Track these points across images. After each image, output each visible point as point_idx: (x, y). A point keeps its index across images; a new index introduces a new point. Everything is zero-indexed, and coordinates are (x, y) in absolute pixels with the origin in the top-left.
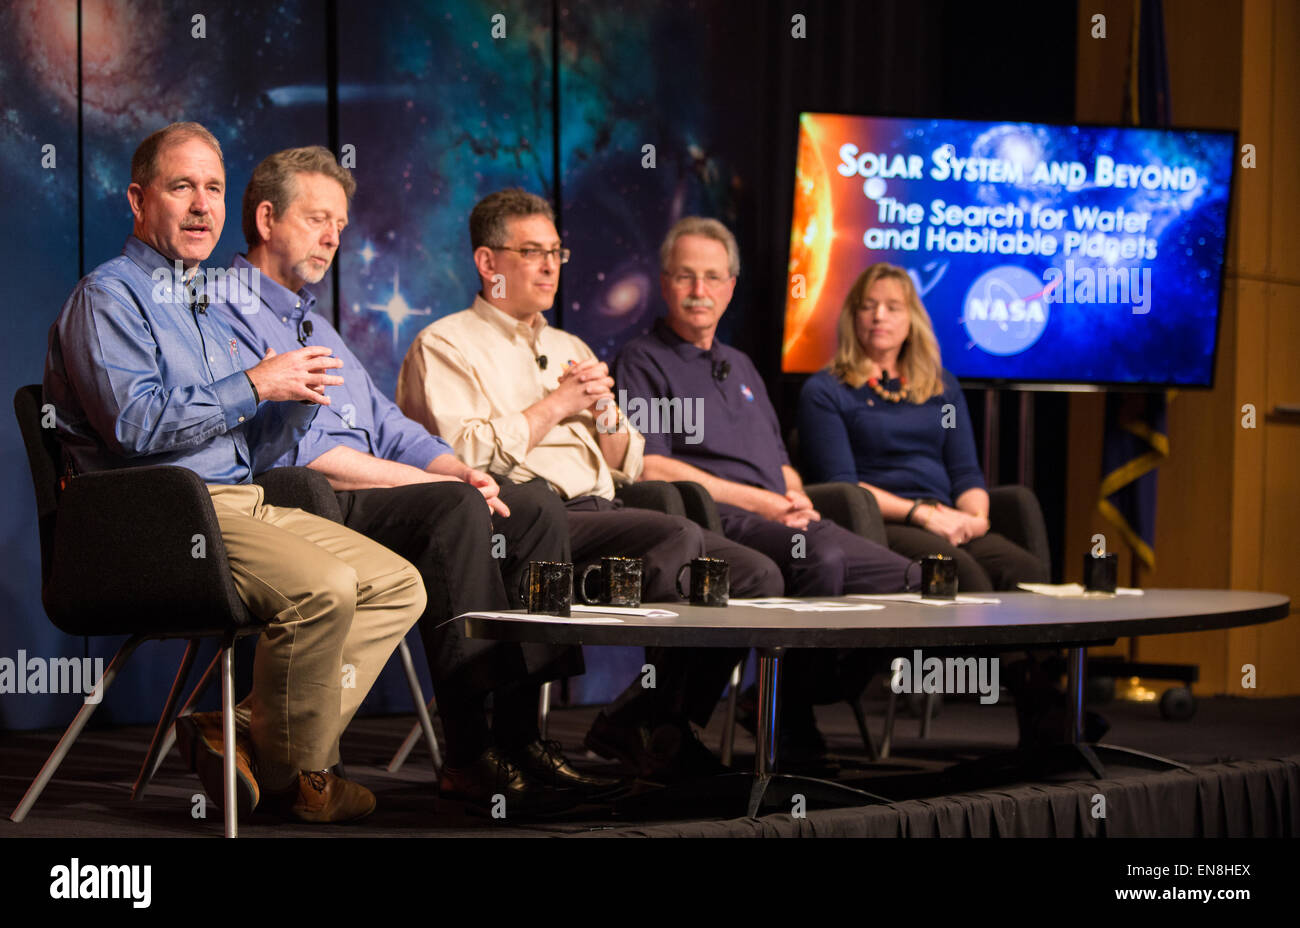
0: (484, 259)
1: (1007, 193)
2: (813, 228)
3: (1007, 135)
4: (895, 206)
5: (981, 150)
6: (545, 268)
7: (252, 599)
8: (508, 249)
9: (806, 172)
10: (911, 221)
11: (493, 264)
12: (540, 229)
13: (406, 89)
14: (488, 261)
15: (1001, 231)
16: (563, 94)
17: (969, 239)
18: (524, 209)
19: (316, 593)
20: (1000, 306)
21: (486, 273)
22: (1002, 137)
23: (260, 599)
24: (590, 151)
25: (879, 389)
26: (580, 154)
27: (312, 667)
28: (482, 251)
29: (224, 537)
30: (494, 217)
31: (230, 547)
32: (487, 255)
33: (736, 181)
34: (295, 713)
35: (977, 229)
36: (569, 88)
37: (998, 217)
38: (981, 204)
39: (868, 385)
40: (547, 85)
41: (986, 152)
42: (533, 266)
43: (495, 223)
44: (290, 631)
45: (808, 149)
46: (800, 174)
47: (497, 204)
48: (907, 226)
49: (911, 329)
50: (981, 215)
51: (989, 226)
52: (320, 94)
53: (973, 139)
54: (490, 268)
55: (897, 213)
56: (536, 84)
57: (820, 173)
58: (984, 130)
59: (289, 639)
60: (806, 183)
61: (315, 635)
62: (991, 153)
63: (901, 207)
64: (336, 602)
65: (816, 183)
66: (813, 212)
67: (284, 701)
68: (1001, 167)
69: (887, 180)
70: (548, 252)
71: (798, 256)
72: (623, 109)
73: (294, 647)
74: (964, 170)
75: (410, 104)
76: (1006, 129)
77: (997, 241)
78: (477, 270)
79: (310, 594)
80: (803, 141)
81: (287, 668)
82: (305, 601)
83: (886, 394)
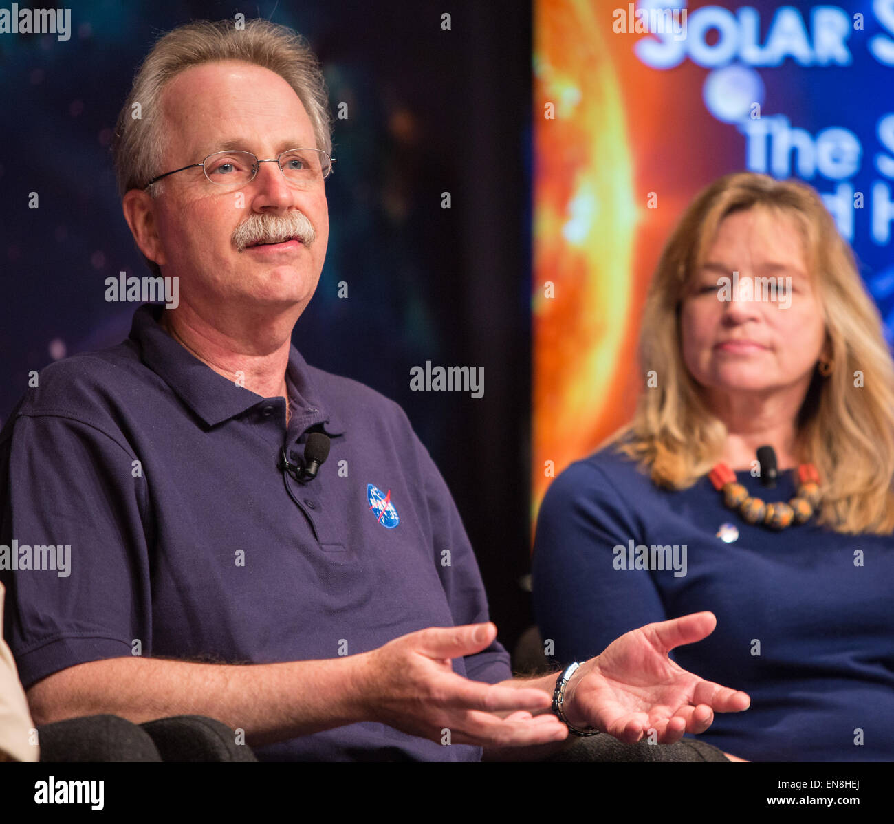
2: (584, 204)
4: (786, 137)
9: (560, 62)
10: (831, 170)
25: (739, 493)
33: (401, 123)
39: (707, 482)
46: (544, 66)
48: (824, 184)
49: (828, 340)
55: (794, 154)
57: (592, 62)
60: (560, 89)
63: (801, 139)
66: (580, 160)
69: (763, 71)
83: (757, 507)
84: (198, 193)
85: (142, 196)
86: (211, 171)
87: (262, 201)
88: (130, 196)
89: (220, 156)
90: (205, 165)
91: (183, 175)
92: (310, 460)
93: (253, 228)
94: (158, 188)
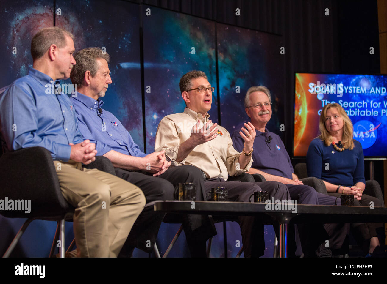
0: (185, 96)
1: (362, 97)
2: (301, 110)
3: (361, 78)
5: (353, 83)
6: (206, 94)
7: (68, 197)
8: (193, 90)
9: (298, 92)
11: (188, 97)
12: (203, 81)
13: (167, 65)
14: (187, 96)
15: (361, 109)
16: (219, 69)
17: (351, 111)
18: (196, 75)
19: (91, 194)
20: (362, 133)
21: (187, 100)
22: (360, 79)
23: (71, 198)
24: (229, 88)
25: (336, 146)
26: (226, 88)
27: (94, 226)
28: (184, 93)
29: (58, 174)
30: (186, 80)
31: (60, 177)
32: (186, 94)
33: (277, 99)
34: (90, 247)
35: (353, 109)
36: (221, 68)
37: (360, 105)
38: (354, 101)
40: (214, 67)
41: (354, 84)
42: (202, 94)
43: (187, 82)
44: (83, 211)
45: (298, 84)
46: (296, 92)
47: (187, 76)
50: (354, 104)
51: (357, 107)
52: (138, 65)
53: (351, 80)
54: (188, 98)
56: (211, 66)
57: (302, 92)
58: (354, 78)
59: (83, 214)
60: (298, 96)
61: (93, 212)
62: (357, 84)
64: (100, 197)
65: (301, 95)
66: (301, 104)
67: (85, 242)
68: (360, 89)
70: (207, 88)
71: (297, 119)
72: (239, 75)
73: (85, 218)
74: (348, 90)
75: (169, 70)
76: (361, 77)
77: (360, 112)
78: (184, 100)
79: (88, 195)
80: (297, 82)
81: (84, 227)
82: (88, 197)
83: (338, 148)
84: (254, 108)
85: (248, 109)
86: (256, 106)
87: (262, 110)
88: (246, 109)
89: (257, 104)
90: (255, 106)
91: (252, 107)
92: (269, 140)
93: (261, 113)
94: (250, 108)
